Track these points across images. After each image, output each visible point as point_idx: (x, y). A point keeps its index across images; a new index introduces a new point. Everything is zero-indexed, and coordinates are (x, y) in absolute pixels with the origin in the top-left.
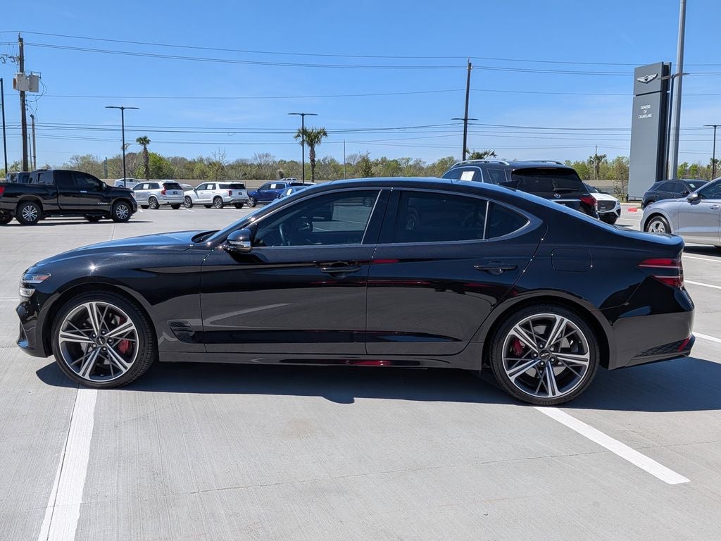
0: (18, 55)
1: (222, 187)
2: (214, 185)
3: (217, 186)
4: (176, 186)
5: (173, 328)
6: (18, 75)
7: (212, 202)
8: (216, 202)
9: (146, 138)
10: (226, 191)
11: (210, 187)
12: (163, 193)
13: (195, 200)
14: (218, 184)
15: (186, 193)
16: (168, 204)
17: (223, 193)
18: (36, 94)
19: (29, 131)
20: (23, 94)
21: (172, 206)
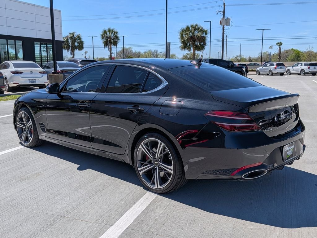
0: (223, 10)
1: (305, 65)
2: (302, 64)
3: (303, 64)
4: (283, 65)
5: (40, 125)
6: (222, 19)
7: (300, 72)
8: (302, 72)
9: (281, 43)
10: (307, 67)
11: (300, 65)
12: (275, 68)
13: (292, 71)
14: (303, 63)
15: (288, 68)
16: (277, 73)
17: (306, 68)
18: (229, 26)
19: (225, 42)
20: (223, 27)
21: (280, 74)
